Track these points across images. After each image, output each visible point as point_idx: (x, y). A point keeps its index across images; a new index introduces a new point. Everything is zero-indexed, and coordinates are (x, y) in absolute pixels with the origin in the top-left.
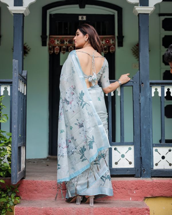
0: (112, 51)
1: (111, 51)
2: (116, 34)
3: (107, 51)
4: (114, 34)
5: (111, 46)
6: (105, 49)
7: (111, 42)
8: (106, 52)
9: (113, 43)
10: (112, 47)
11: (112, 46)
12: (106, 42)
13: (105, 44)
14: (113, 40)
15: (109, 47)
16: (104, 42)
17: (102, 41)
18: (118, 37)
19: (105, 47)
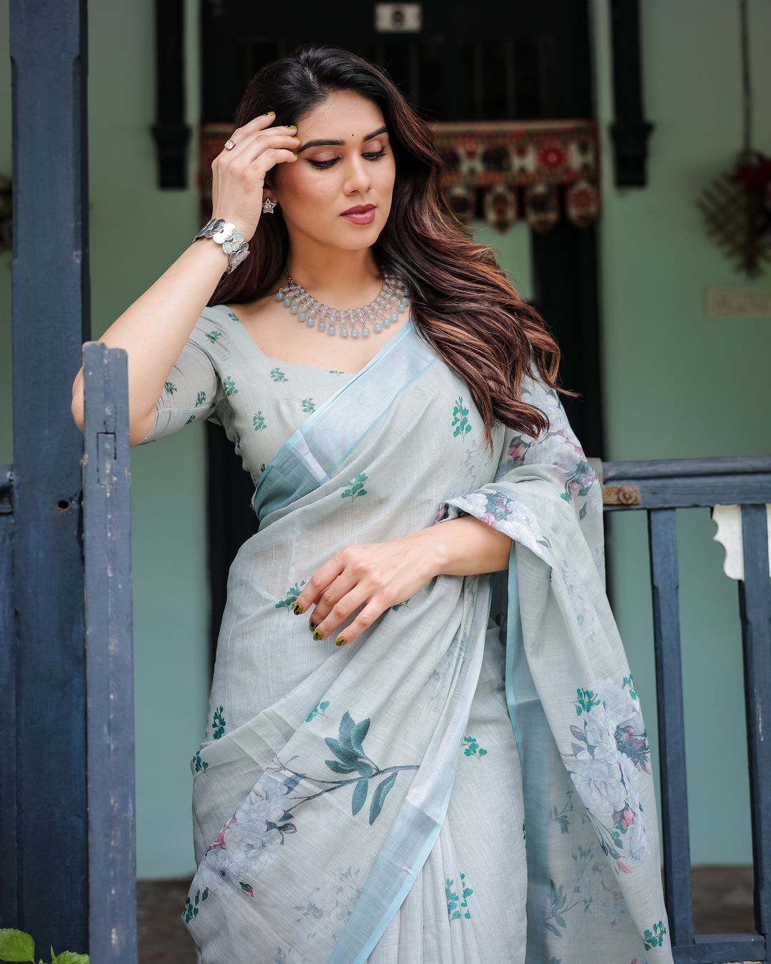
0: (582, 218)
1: (573, 212)
2: (606, 111)
3: (552, 216)
4: (586, 109)
5: (571, 184)
6: (540, 204)
7: (575, 159)
8: (542, 223)
9: (585, 167)
10: (583, 194)
11: (582, 185)
12: (543, 158)
13: (539, 172)
14: (583, 149)
15: (561, 192)
16: (530, 162)
17: (522, 152)
18: (615, 132)
19: (540, 189)
